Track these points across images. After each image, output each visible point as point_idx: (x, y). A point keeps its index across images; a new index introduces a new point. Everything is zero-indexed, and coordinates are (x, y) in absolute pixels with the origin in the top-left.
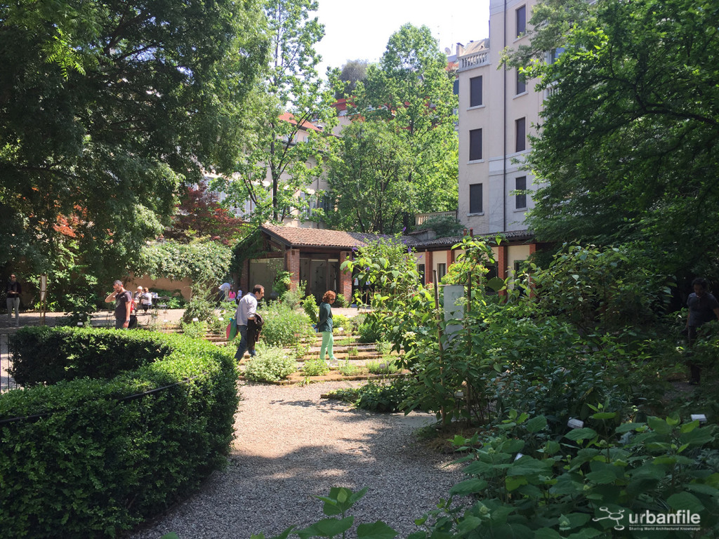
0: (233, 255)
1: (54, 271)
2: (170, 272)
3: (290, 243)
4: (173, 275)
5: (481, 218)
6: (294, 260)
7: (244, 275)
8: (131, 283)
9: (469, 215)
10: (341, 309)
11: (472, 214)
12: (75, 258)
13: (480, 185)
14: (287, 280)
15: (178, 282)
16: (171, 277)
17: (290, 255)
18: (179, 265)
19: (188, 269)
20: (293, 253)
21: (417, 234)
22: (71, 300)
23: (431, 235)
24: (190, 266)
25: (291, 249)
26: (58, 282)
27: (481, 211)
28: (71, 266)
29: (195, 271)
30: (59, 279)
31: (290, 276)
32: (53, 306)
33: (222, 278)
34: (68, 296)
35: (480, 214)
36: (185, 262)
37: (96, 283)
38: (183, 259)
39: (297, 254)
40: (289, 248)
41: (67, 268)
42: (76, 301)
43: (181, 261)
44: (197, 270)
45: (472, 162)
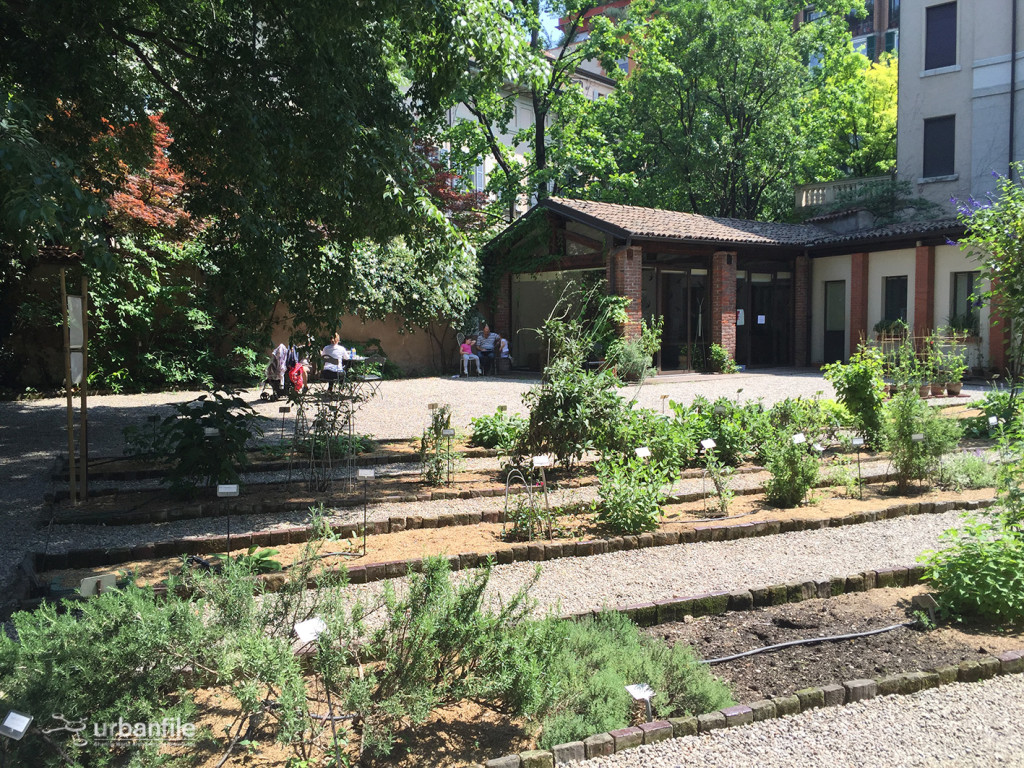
0: (479, 266)
1: (115, 300)
2: (361, 302)
3: (623, 232)
4: (366, 307)
5: (953, 186)
6: (631, 271)
7: (502, 307)
8: (281, 325)
9: (921, 180)
10: (715, 376)
11: (929, 180)
12: (159, 269)
13: (951, 119)
14: (621, 316)
15: (376, 323)
16: (363, 311)
17: (622, 259)
18: (378, 286)
19: (396, 295)
20: (630, 256)
21: (827, 221)
22: (159, 365)
23: (864, 221)
24: (399, 289)
25: (628, 246)
26: (124, 325)
27: (952, 172)
28: (154, 289)
29: (410, 298)
30: (128, 317)
31: (625, 307)
32: (117, 380)
33: (463, 313)
34: (150, 356)
35: (950, 177)
36: (390, 280)
37: (209, 327)
38: (385, 273)
39: (638, 258)
40: (623, 243)
41: (145, 292)
42: (169, 368)
43: (382, 277)
44: (416, 296)
45: (931, 72)
